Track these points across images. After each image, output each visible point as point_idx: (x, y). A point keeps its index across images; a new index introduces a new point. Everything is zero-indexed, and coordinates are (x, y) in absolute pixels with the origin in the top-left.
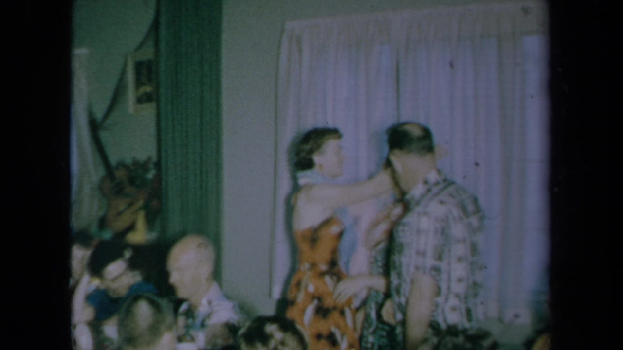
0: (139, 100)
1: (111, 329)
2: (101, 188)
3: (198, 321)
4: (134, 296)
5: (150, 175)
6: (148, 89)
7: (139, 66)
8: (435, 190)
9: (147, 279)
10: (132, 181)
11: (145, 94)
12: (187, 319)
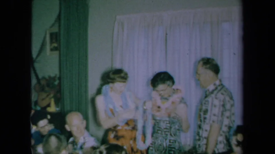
0: (52, 50)
3: (79, 146)
5: (56, 83)
6: (55, 45)
7: (52, 35)
8: (219, 88)
9: (56, 127)
10: (48, 85)
11: (54, 47)
12: (73, 146)
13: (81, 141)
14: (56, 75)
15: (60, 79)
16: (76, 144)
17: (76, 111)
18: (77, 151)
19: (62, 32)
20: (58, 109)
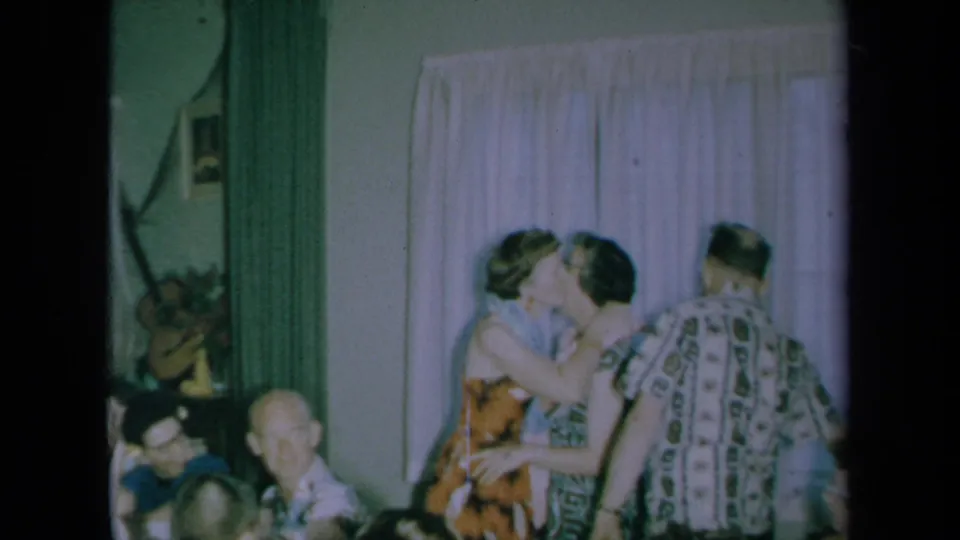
0: (199, 179)
1: (159, 525)
2: (138, 315)
3: (293, 515)
4: (196, 476)
5: (216, 293)
6: (212, 161)
7: (198, 126)
9: (213, 450)
10: (186, 303)
11: (207, 169)
12: (275, 512)
13: (300, 494)
14: (214, 266)
15: (226, 279)
16: (285, 509)
17: (282, 386)
18: (286, 532)
19: (234, 119)
20: (219, 386)
